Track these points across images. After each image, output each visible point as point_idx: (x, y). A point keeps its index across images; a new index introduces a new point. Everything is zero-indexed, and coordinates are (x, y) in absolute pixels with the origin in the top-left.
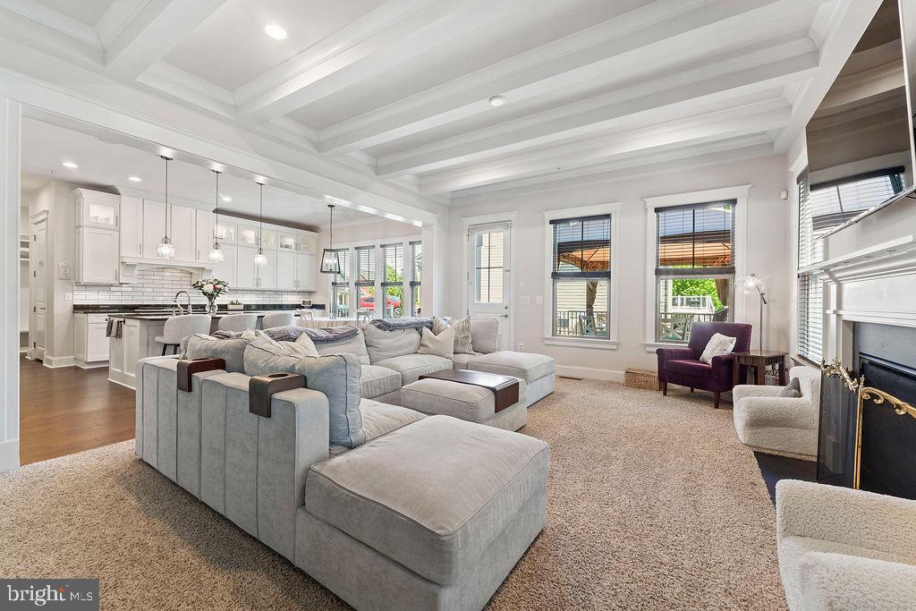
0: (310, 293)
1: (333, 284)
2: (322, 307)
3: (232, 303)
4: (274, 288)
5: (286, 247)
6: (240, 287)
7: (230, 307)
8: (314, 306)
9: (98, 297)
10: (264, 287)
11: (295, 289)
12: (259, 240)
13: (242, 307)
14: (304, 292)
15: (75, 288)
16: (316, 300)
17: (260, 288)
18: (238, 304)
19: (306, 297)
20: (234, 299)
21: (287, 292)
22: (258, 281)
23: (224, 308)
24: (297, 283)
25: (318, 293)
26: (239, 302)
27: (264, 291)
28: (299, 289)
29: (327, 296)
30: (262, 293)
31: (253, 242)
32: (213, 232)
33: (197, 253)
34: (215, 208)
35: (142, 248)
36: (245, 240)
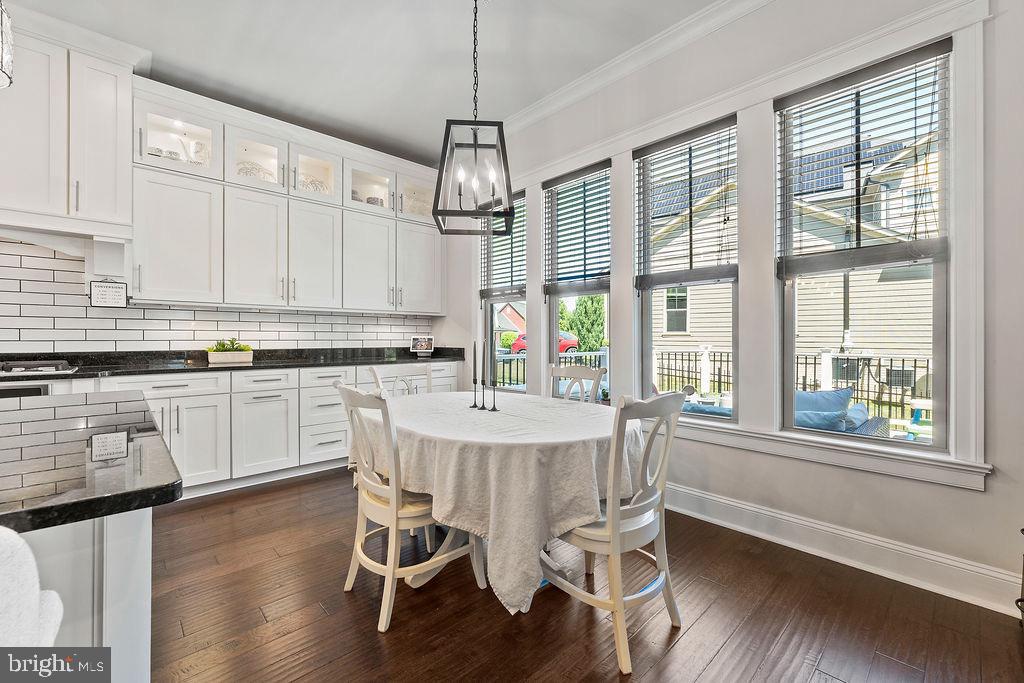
0: (432, 319)
1: (485, 294)
2: (457, 354)
3: (222, 348)
4: (334, 304)
5: (370, 201)
6: (235, 298)
7: (215, 358)
8: (439, 354)
10: (304, 301)
11: (391, 309)
12: (287, 172)
13: (247, 358)
14: (415, 317)
16: (445, 339)
17: (294, 305)
18: (237, 350)
19: (421, 329)
20: (226, 337)
21: (376, 318)
22: (288, 286)
23: (199, 361)
24: (396, 294)
25: (447, 319)
26: (242, 344)
27: (316, 314)
28: (402, 310)
29: (468, 327)
30: (311, 319)
31: (274, 181)
32: (138, 133)
33: (73, 187)
34: (141, 58)
36: (248, 172)
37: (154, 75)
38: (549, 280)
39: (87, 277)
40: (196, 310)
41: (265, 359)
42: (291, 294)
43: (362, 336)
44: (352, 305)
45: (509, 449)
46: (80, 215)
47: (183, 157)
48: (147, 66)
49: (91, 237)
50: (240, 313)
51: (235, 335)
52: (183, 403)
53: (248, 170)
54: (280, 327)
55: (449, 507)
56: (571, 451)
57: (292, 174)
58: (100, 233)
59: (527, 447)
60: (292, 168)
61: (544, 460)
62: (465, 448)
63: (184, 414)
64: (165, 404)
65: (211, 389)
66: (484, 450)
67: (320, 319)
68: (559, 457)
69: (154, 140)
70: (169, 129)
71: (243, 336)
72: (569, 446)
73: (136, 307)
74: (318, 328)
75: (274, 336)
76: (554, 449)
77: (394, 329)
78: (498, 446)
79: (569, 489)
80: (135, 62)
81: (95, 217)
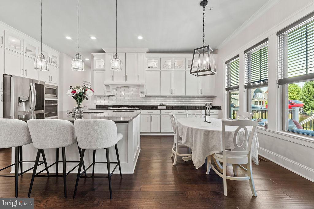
0: (213, 98)
1: (227, 89)
2: (219, 108)
3: (161, 105)
4: (183, 95)
6: (163, 95)
7: (159, 107)
8: (214, 108)
9: (104, 102)
10: (177, 94)
11: (198, 95)
12: (173, 65)
13: (165, 107)
14: (207, 97)
15: (97, 98)
16: (216, 103)
17: (174, 95)
18: (164, 105)
19: (209, 101)
20: (161, 103)
21: (196, 98)
22: (173, 91)
23: (157, 108)
24: (200, 91)
25: (217, 98)
26: (164, 104)
27: (180, 97)
28: (202, 95)
29: (222, 100)
30: (179, 98)
31: (170, 67)
32: (147, 64)
33: (138, 77)
34: (147, 50)
35: (113, 77)
36: (165, 67)
37: (149, 52)
38: (247, 83)
39: (140, 92)
41: (169, 108)
42: (173, 93)
43: (192, 102)
44: (188, 94)
45: (197, 130)
46: (139, 81)
47: (154, 67)
48: (148, 51)
49: (140, 85)
50: (165, 97)
51: (163, 102)
52: (153, 116)
53: (165, 66)
54: (172, 100)
55: (185, 141)
56: (214, 133)
57: (174, 65)
58: (141, 84)
59: (201, 130)
60: (174, 63)
61: (206, 134)
62: (188, 128)
63: (153, 118)
64: (150, 115)
65: (157, 113)
66: (192, 129)
67: (181, 98)
68: (210, 134)
69: (150, 65)
70: (152, 62)
71: (165, 102)
72: (213, 131)
73: (147, 97)
74: (180, 100)
75: (171, 102)
76: (209, 131)
77: (201, 101)
78: (195, 128)
79: (213, 143)
81: (141, 82)
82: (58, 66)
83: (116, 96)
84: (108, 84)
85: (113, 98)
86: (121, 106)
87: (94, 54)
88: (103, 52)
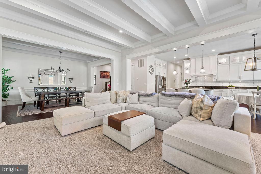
3: (230, 86)
6: (230, 80)
10: (243, 79)
13: (234, 88)
22: (241, 77)
23: (226, 88)
26: (233, 86)
27: (249, 81)
31: (238, 61)
32: (218, 62)
33: (211, 70)
34: (218, 53)
35: (195, 71)
36: (234, 61)
39: (213, 78)
40: (226, 81)
41: (237, 88)
42: (241, 78)
46: (212, 72)
47: (224, 63)
50: (233, 81)
52: (223, 92)
58: (214, 74)
60: (242, 58)
63: (222, 94)
64: (220, 92)
65: (226, 91)
69: (221, 62)
71: (234, 84)
73: (218, 81)
75: (240, 85)
80: (218, 54)
81: (214, 72)
82: (166, 68)
83: (197, 81)
84: (192, 75)
85: (195, 82)
86: (200, 87)
87: (184, 61)
88: (189, 59)
